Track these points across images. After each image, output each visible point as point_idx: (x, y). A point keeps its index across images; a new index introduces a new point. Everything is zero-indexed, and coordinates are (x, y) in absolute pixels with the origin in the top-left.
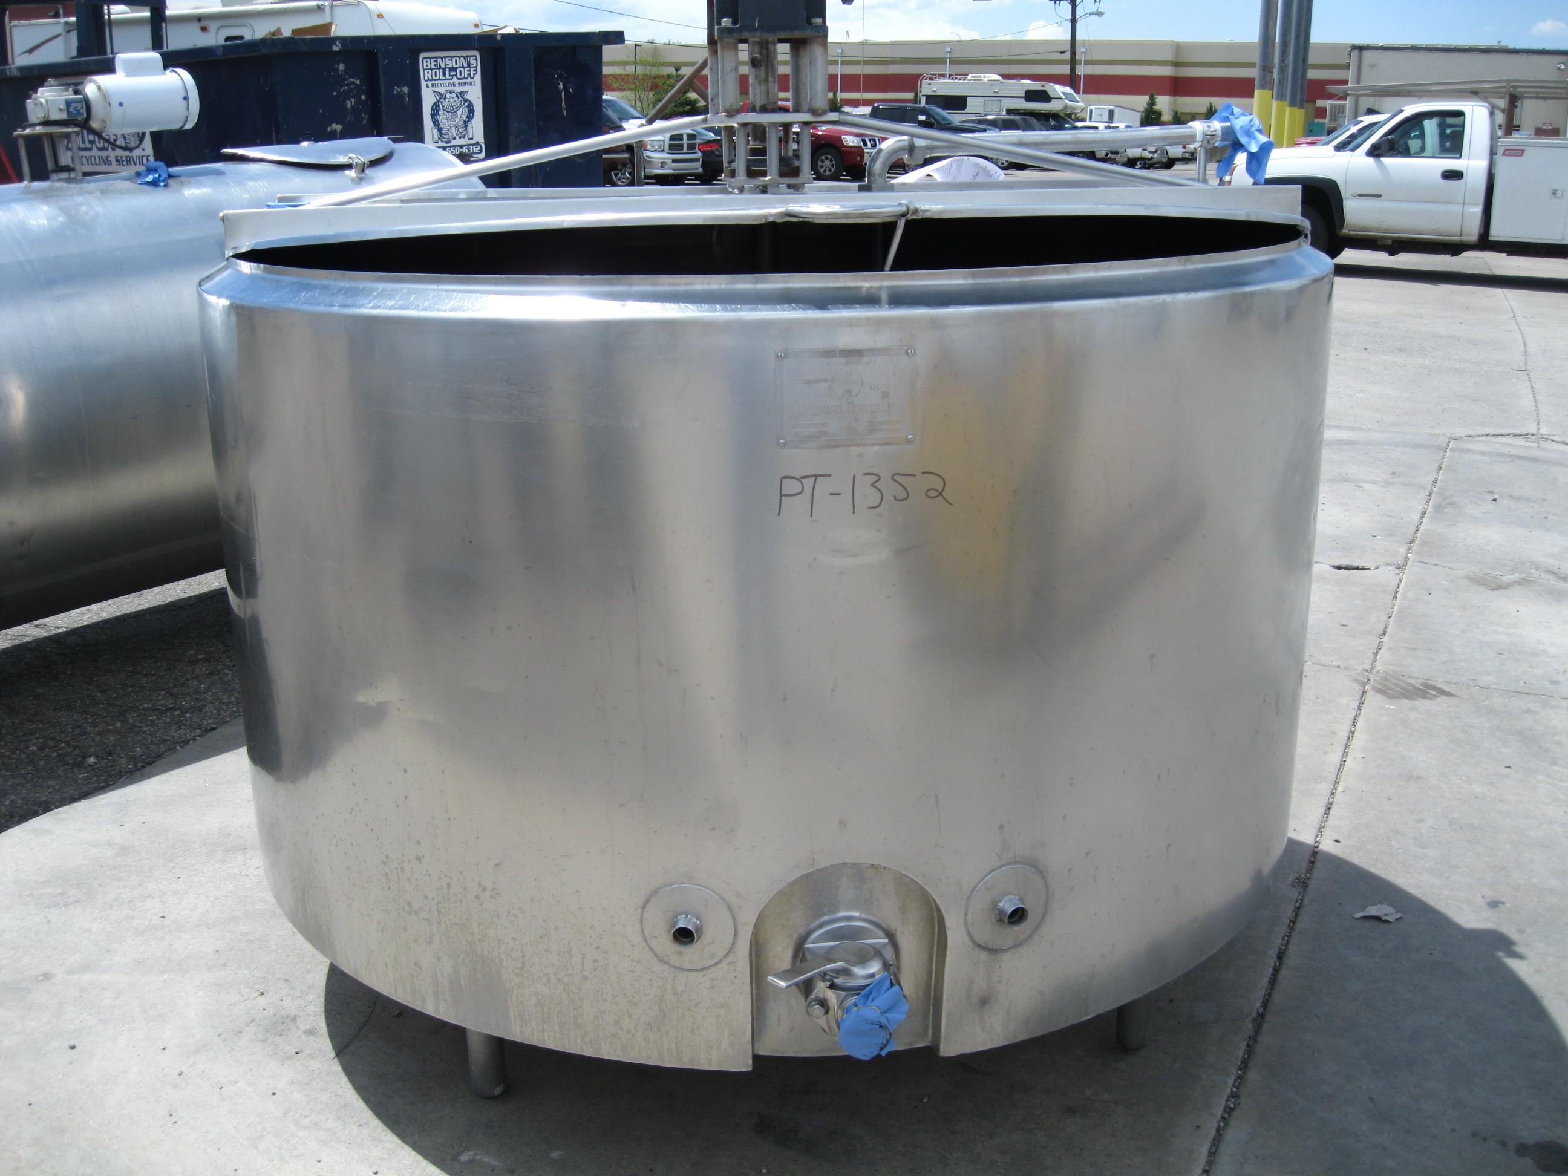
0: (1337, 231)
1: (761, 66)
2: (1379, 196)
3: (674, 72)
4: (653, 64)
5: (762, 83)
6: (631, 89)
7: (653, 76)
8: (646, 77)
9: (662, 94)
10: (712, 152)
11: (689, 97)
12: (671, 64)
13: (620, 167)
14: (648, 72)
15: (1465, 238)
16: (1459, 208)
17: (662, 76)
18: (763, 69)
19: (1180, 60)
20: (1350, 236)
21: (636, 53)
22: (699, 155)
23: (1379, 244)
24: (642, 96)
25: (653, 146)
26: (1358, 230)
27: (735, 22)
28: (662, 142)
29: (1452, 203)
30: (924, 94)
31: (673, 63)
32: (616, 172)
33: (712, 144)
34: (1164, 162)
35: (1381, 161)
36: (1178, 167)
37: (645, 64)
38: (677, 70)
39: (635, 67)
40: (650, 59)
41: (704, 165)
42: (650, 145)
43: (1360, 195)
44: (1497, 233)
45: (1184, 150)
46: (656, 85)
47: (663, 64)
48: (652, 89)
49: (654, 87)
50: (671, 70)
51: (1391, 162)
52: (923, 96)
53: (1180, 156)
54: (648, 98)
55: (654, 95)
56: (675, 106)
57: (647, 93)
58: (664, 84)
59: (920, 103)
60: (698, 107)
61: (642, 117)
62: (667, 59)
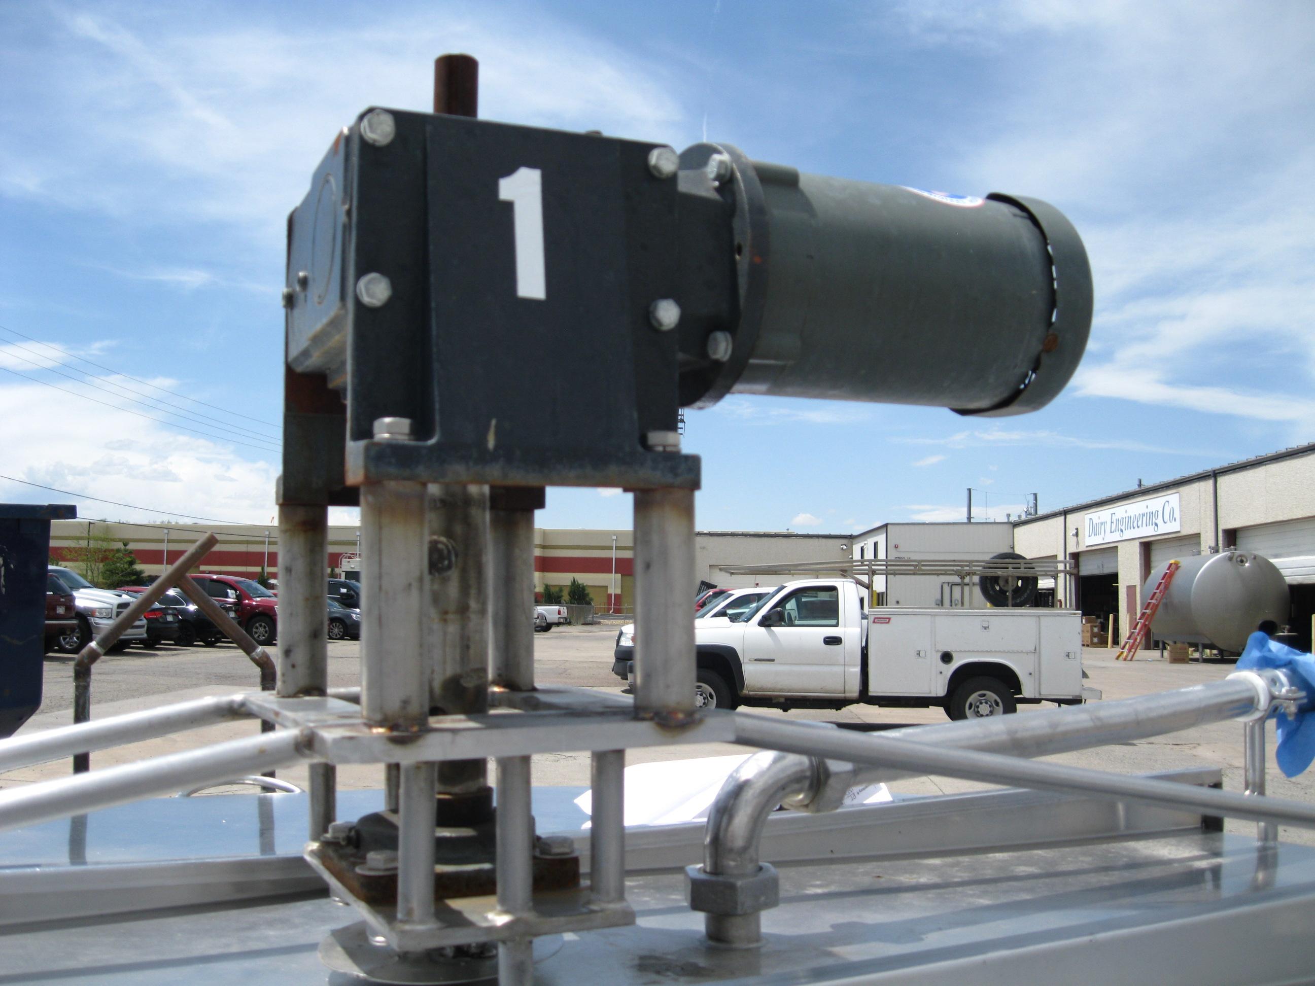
0: (739, 692)
1: (449, 567)
2: (773, 660)
3: (122, 547)
4: (103, 540)
5: (451, 616)
6: (83, 561)
7: (104, 549)
8: (98, 551)
9: (111, 565)
10: (156, 619)
11: (135, 569)
12: (120, 540)
13: (68, 633)
14: (99, 547)
15: (849, 695)
16: (842, 668)
17: (112, 550)
18: (454, 575)
19: (547, 544)
20: (749, 695)
21: (89, 530)
22: (144, 622)
23: (774, 702)
24: (93, 566)
25: (101, 613)
26: (757, 690)
27: (421, 430)
28: (110, 610)
29: (835, 665)
30: (343, 570)
31: (124, 539)
32: (65, 636)
33: (157, 612)
34: (543, 626)
35: (773, 631)
36: (554, 629)
37: (96, 539)
38: (125, 545)
39: (88, 542)
40: (101, 535)
41: (148, 631)
42: (99, 613)
43: (756, 660)
44: (875, 689)
45: (559, 616)
46: (105, 556)
47: (113, 540)
48: (102, 561)
49: (104, 559)
50: (120, 545)
51: (780, 631)
52: (343, 571)
53: (556, 621)
54: (98, 569)
55: (104, 566)
56: (122, 576)
57: (97, 564)
58: (113, 556)
59: (340, 578)
60: (143, 577)
61: (92, 586)
62: (117, 536)
